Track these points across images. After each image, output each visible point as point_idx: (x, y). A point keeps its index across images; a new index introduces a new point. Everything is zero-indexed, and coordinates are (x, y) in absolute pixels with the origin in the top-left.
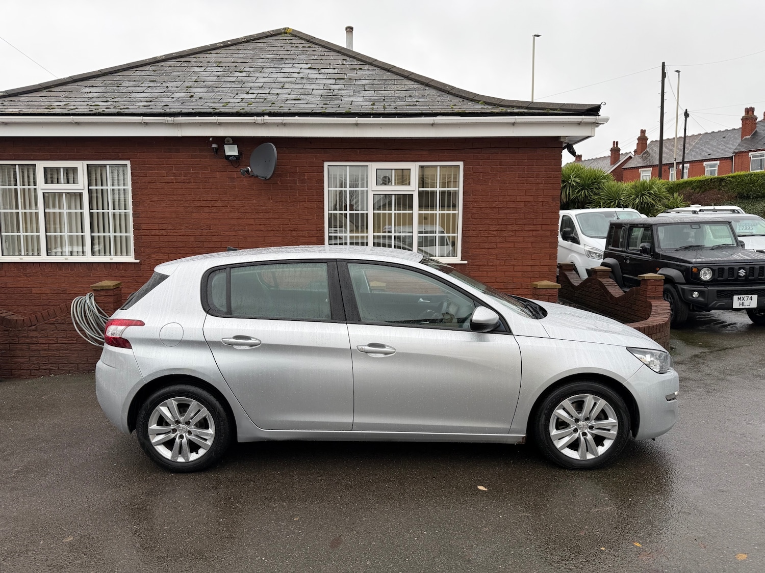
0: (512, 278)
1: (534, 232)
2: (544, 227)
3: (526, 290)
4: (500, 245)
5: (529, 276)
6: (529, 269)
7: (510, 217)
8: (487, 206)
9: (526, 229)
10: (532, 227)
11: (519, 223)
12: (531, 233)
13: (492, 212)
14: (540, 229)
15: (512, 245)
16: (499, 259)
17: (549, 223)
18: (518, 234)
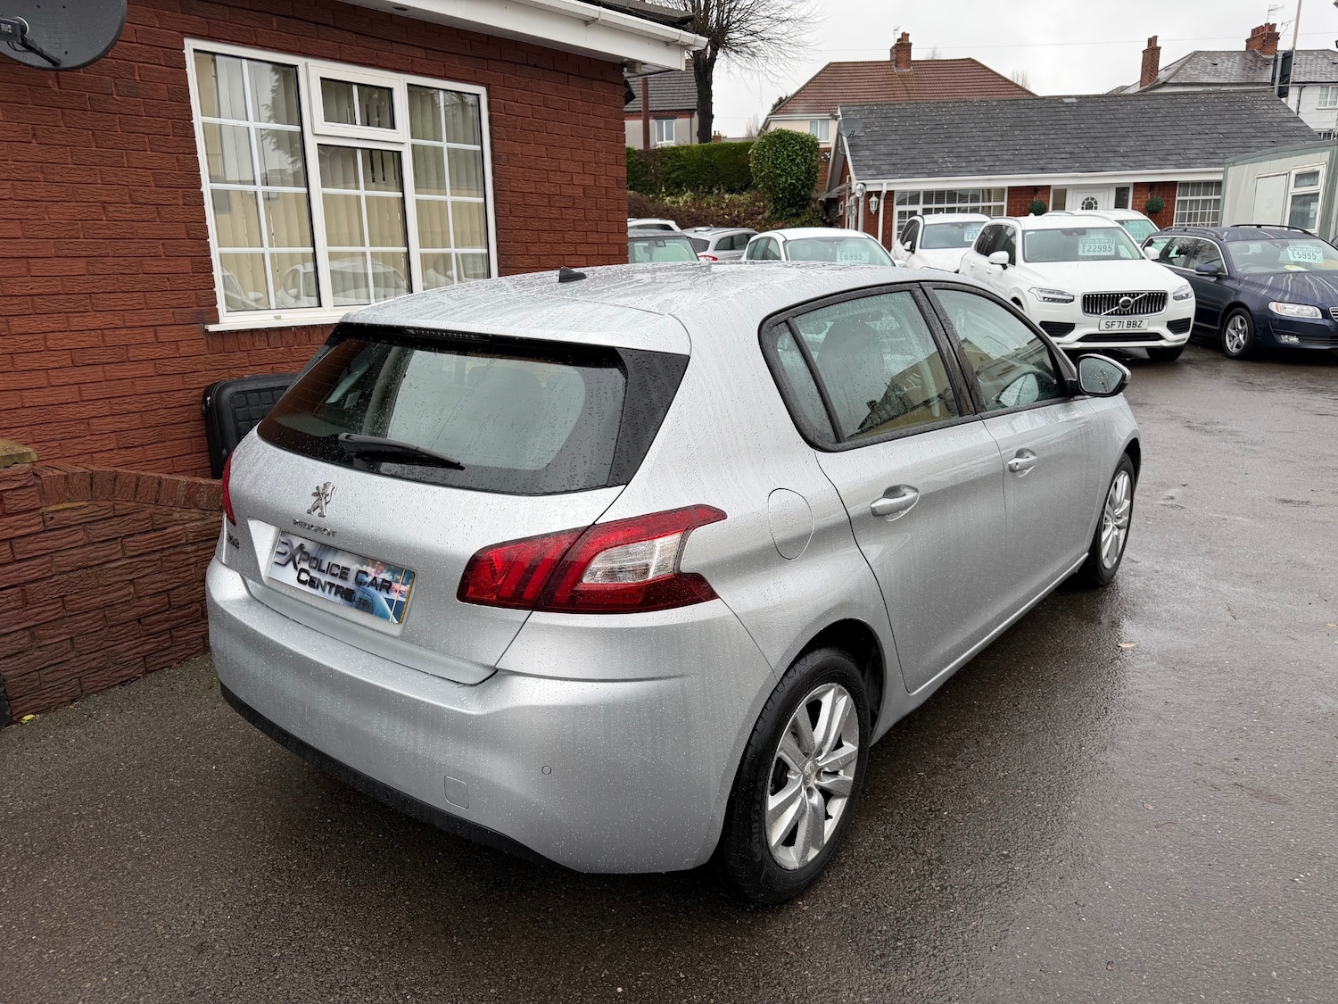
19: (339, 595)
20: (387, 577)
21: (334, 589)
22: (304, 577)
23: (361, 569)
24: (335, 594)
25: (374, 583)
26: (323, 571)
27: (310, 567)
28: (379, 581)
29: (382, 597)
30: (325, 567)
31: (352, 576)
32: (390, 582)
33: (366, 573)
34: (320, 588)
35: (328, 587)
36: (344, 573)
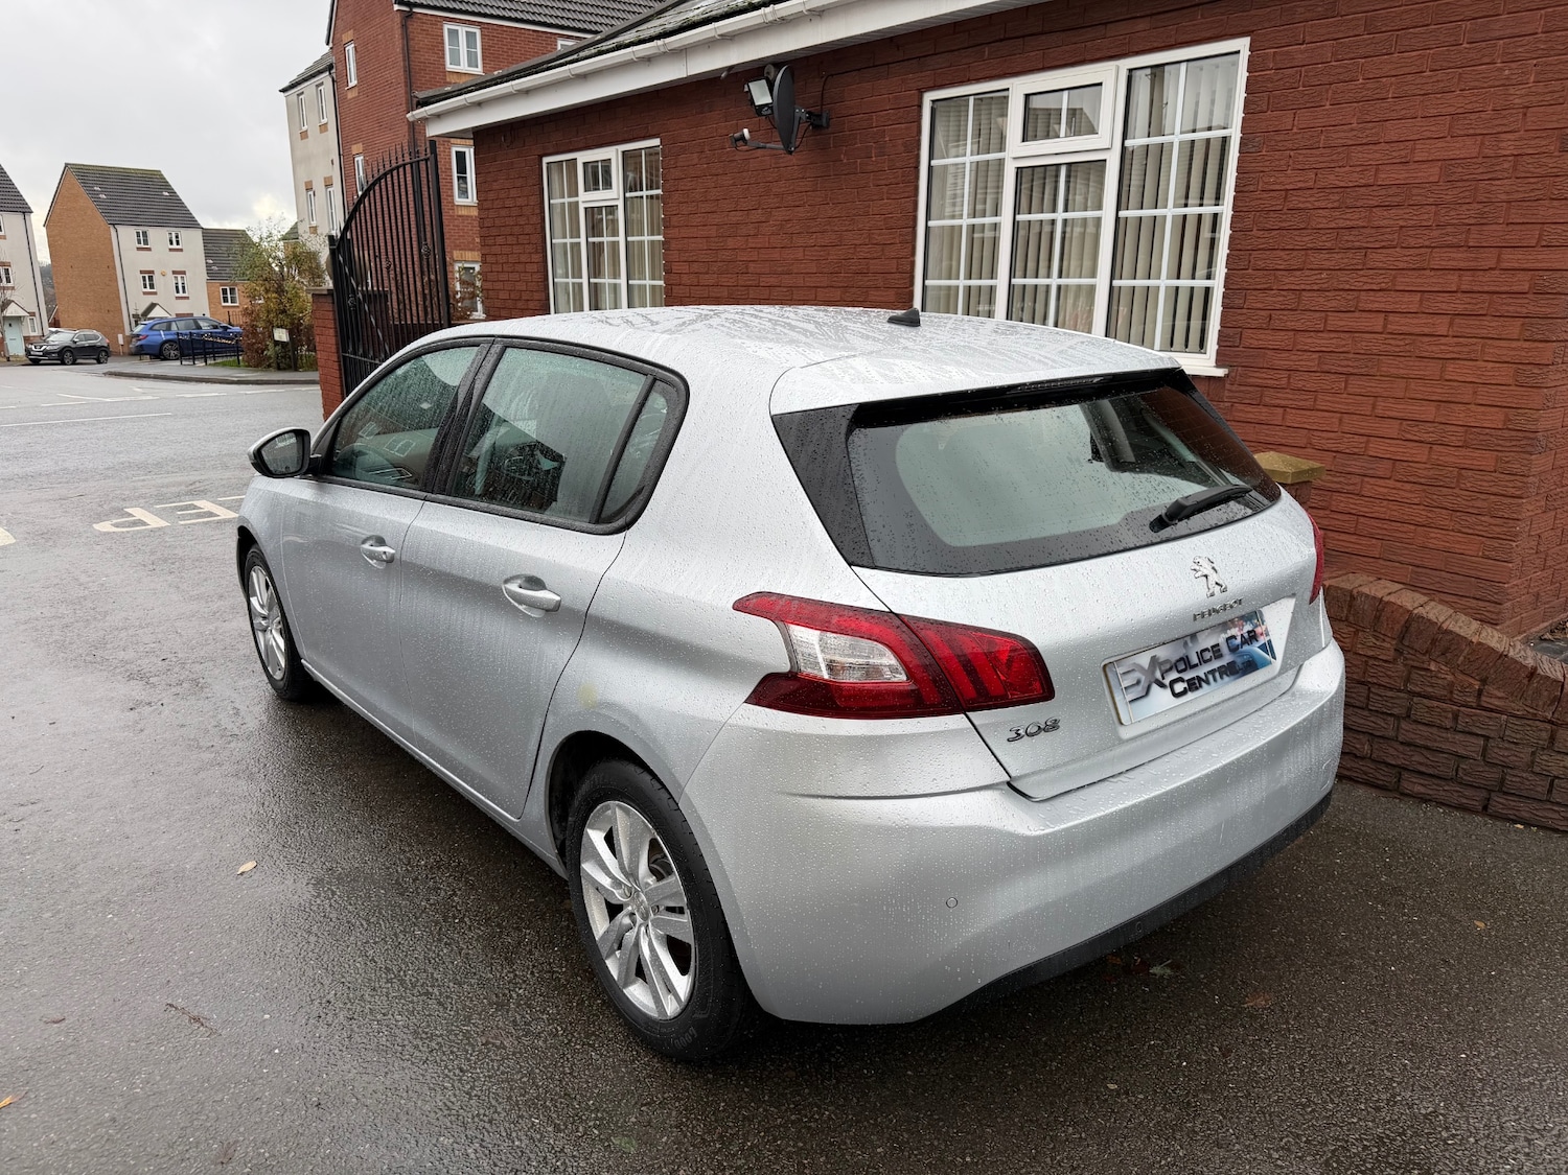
0: (1365, 439)
1: (1467, 278)
2: (1511, 258)
3: (1408, 486)
4: (1335, 321)
5: (1425, 437)
6: (1429, 412)
7: (1385, 223)
8: (1311, 184)
9: (1435, 263)
10: (1459, 258)
11: (1412, 242)
12: (1452, 281)
13: (1323, 205)
14: (1492, 263)
15: (1377, 322)
16: (1326, 368)
17: (1533, 242)
18: (1403, 281)
19: (1225, 676)
20: (1248, 627)
21: (1217, 674)
22: (1179, 687)
23: (1227, 636)
24: (1221, 678)
25: (1245, 641)
26: (1196, 665)
27: (1179, 672)
28: (1246, 635)
29: (1255, 648)
30: (1194, 660)
31: (1224, 649)
32: (1253, 631)
33: (1234, 637)
34: (1203, 684)
35: (1210, 677)
36: (1216, 651)
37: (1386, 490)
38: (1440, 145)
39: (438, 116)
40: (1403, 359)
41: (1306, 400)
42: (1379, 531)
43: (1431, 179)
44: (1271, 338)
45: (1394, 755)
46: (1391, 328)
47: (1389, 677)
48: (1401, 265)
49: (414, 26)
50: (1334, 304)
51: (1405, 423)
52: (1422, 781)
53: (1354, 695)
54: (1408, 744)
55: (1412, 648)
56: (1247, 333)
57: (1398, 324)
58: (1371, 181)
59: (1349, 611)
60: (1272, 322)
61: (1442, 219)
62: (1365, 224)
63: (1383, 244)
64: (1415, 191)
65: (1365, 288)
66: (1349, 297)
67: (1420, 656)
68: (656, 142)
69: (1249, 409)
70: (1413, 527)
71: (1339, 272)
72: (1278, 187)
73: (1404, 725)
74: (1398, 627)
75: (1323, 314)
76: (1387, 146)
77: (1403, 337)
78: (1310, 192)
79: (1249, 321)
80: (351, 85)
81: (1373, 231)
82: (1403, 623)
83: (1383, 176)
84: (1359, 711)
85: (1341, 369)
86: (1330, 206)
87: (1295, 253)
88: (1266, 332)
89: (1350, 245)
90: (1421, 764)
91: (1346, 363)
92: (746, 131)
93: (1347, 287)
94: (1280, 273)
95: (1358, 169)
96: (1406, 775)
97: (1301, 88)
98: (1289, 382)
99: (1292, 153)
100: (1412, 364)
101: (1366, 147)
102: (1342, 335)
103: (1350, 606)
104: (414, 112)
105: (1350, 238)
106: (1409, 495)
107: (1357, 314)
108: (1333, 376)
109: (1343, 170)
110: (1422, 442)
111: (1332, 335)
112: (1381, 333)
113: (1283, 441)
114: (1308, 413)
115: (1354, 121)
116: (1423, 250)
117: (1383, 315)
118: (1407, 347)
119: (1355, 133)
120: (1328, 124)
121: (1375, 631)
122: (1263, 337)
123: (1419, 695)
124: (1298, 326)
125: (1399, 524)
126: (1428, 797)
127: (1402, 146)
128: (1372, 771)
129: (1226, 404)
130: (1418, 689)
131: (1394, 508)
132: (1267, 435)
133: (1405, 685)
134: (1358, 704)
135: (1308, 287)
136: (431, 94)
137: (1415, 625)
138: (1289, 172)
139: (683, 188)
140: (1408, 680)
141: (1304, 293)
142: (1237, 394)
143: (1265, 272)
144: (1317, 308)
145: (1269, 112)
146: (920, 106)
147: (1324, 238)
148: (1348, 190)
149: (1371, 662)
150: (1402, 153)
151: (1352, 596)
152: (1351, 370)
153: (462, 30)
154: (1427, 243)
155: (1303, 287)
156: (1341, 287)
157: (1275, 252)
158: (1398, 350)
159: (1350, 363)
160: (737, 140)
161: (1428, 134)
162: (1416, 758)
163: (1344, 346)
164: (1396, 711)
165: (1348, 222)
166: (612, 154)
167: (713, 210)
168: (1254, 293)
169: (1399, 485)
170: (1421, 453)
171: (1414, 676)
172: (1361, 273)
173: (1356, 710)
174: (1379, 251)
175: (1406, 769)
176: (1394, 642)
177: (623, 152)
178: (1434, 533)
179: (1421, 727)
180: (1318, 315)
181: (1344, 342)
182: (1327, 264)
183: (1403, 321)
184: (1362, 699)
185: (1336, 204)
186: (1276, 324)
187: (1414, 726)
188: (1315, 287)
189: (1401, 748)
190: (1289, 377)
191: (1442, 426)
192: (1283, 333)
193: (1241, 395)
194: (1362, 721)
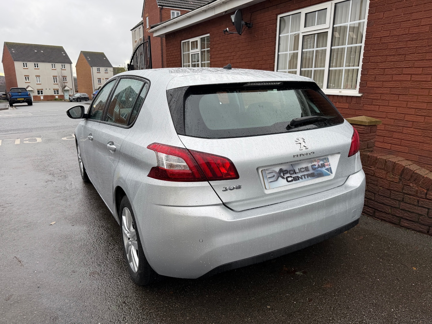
0: (403, 115)
3: (417, 130)
4: (395, 78)
5: (423, 114)
6: (425, 106)
7: (411, 46)
8: (388, 35)
9: (427, 58)
11: (420, 51)
13: (392, 41)
15: (408, 78)
16: (392, 93)
18: (417, 64)
19: (309, 177)
20: (321, 162)
21: (306, 176)
22: (290, 179)
23: (312, 164)
24: (308, 177)
25: (319, 167)
26: (298, 173)
27: (290, 174)
28: (320, 165)
29: (324, 169)
30: (297, 171)
31: (310, 168)
32: (323, 164)
33: (315, 165)
34: (300, 179)
35: (303, 177)
36: (307, 169)
37: (410, 131)
38: (429, 20)
39: (156, 31)
40: (416, 89)
41: (386, 103)
42: (408, 144)
43: (427, 31)
44: (375, 84)
45: (399, 213)
46: (412, 79)
47: (397, 188)
48: (416, 59)
49: (163, 11)
50: (395, 72)
51: (417, 110)
52: (407, 222)
53: (386, 193)
54: (403, 210)
55: (404, 179)
56: (368, 82)
57: (415, 78)
58: (407, 33)
59: (385, 166)
60: (376, 79)
61: (430, 43)
62: (405, 47)
63: (411, 52)
64: (421, 35)
65: (405, 67)
66: (400, 70)
67: (407, 181)
68: (209, 35)
69: (369, 106)
70: (419, 143)
71: (397, 62)
72: (378, 36)
73: (402, 203)
74: (400, 171)
75: (392, 76)
76: (413, 21)
77: (416, 82)
78: (388, 37)
79: (369, 79)
80: (147, 28)
81: (408, 48)
82: (402, 170)
83: (411, 31)
84: (387, 199)
85: (397, 93)
86: (394, 41)
87: (383, 57)
88: (374, 82)
89: (400, 53)
90: (407, 216)
91: (398, 91)
92: (228, 29)
93: (399, 67)
94: (379, 63)
95: (403, 29)
96: (402, 220)
97: (386, 5)
98: (381, 97)
99: (383, 25)
100: (419, 90)
101: (406, 22)
102: (397, 82)
103: (385, 165)
104: (150, 30)
105: (400, 51)
106: (418, 133)
107: (402, 75)
108: (394, 95)
109: (399, 30)
110: (422, 116)
111: (395, 82)
112: (410, 81)
113: (379, 116)
114: (386, 107)
115: (402, 14)
116: (423, 54)
117: (410, 75)
118: (418, 85)
119: (402, 18)
120: (394, 15)
121: (393, 173)
122: (373, 83)
123: (407, 194)
124: (384, 80)
125: (414, 142)
126: (409, 227)
127: (417, 21)
128: (391, 218)
129: (362, 105)
130: (406, 192)
131: (413, 137)
132: (374, 114)
133: (402, 191)
134: (387, 196)
135: (387, 67)
136: (154, 25)
137: (405, 171)
138: (382, 31)
139: (215, 47)
140: (403, 189)
141: (386, 69)
142: (365, 102)
143: (374, 63)
144: (390, 74)
145: (376, 13)
146: (277, 19)
147: (392, 52)
148: (400, 36)
149: (391, 183)
150: (417, 23)
151: (386, 161)
152: (400, 93)
153: (176, 12)
154: (424, 51)
155: (385, 67)
156: (397, 67)
157: (377, 57)
158: (415, 86)
159: (400, 91)
160: (225, 31)
161: (426, 16)
162: (406, 214)
163: (398, 85)
164: (399, 199)
165: (400, 46)
166: (198, 39)
167: (222, 53)
168: (370, 70)
169: (414, 130)
170: (422, 119)
171: (405, 188)
172: (404, 62)
173: (386, 198)
174: (409, 55)
175: (402, 218)
176: (399, 176)
177: (201, 38)
178: (425, 145)
179: (407, 204)
180: (390, 76)
181: (398, 84)
182: (393, 60)
183: (417, 77)
184: (388, 195)
185: (396, 41)
186: (377, 79)
187: (405, 204)
188: (389, 67)
189: (401, 211)
190: (381, 96)
191: (429, 110)
192: (379, 82)
193: (366, 102)
194: (389, 202)
